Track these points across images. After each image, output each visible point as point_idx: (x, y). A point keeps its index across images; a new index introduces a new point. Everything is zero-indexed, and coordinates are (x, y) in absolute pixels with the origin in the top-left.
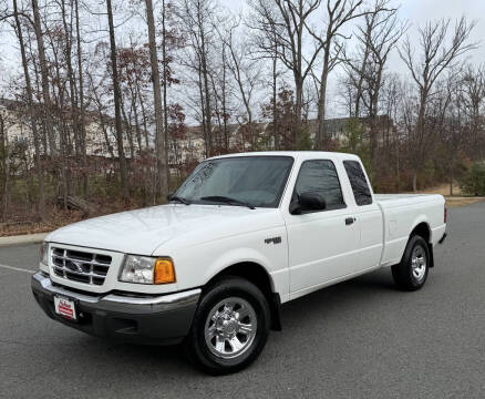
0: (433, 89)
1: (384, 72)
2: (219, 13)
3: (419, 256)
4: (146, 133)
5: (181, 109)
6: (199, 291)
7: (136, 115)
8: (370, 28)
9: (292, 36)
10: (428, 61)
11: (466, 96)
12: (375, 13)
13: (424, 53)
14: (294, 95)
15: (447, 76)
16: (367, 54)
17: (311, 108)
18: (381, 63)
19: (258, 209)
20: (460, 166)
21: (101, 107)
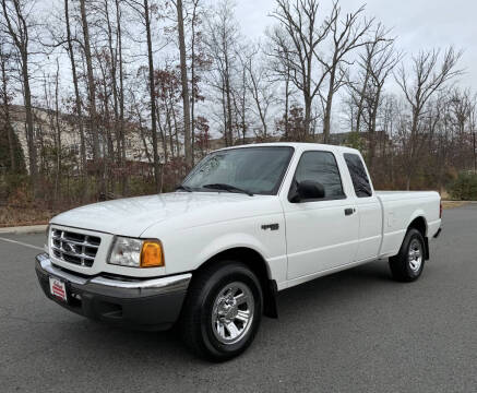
0: (424, 109)
1: (382, 94)
2: (241, 42)
3: (416, 249)
4: (177, 142)
5: (206, 121)
6: (190, 276)
7: (170, 128)
8: (370, 56)
9: (303, 62)
10: (420, 85)
11: (453, 115)
12: (375, 43)
13: (416, 78)
14: (304, 112)
15: (437, 98)
16: (367, 79)
17: (318, 123)
18: (379, 86)
19: (256, 196)
20: (446, 174)
21: (141, 120)
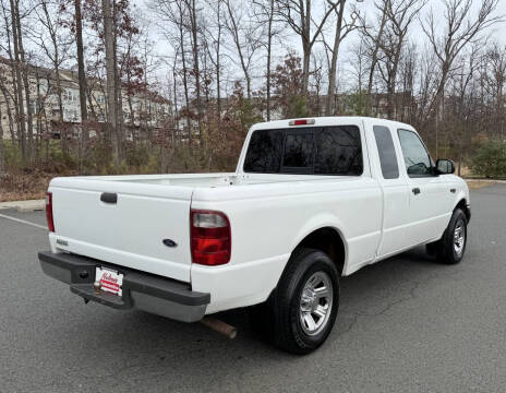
0: (455, 64)
10: (450, 35)
13: (447, 25)
14: (302, 63)
15: (470, 51)
16: (384, 22)
18: (401, 35)
